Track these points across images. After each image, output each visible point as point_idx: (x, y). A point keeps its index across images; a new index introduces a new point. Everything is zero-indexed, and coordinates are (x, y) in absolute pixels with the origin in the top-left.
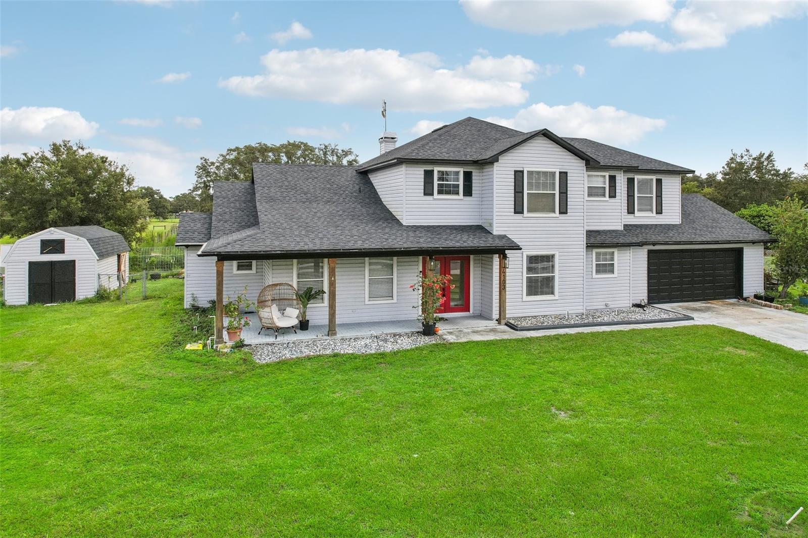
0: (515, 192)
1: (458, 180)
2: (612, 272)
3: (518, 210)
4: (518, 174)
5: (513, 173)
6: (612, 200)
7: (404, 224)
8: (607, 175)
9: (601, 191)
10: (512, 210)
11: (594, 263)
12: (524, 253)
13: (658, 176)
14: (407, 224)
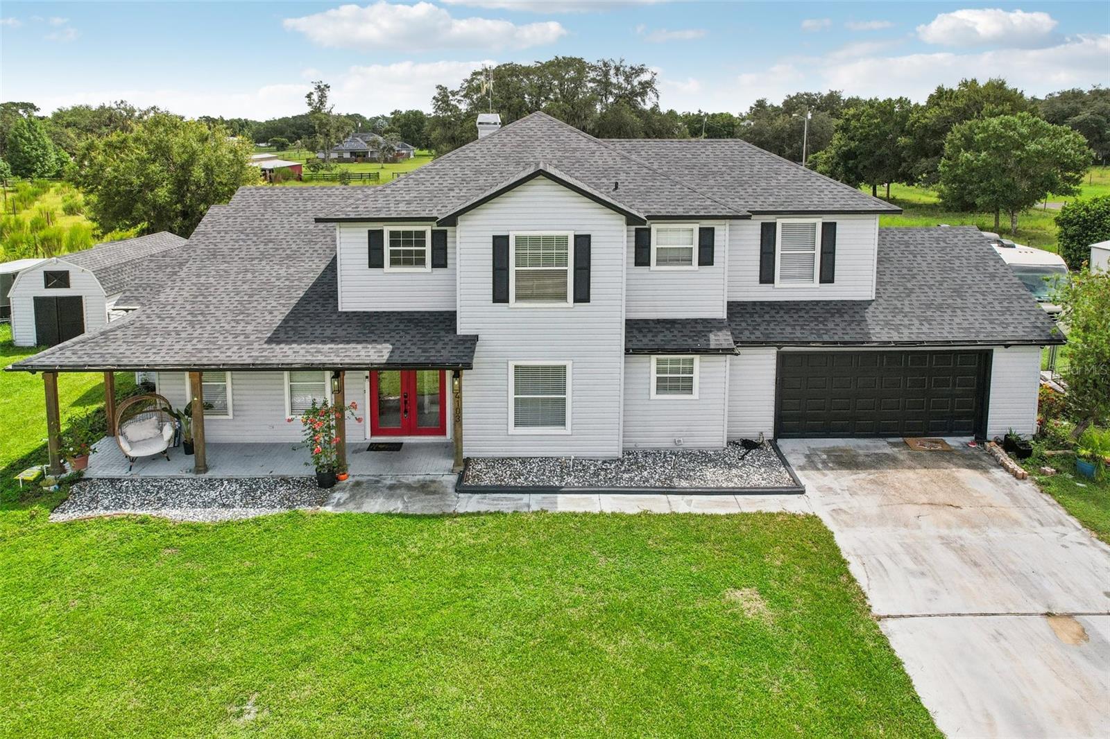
0: (495, 269)
1: (423, 244)
2: (689, 389)
3: (500, 296)
4: (500, 243)
5: (491, 240)
6: (706, 269)
7: (340, 310)
8: (696, 227)
9: (685, 255)
10: (491, 297)
11: (654, 376)
12: (510, 362)
13: (829, 219)
14: (344, 310)
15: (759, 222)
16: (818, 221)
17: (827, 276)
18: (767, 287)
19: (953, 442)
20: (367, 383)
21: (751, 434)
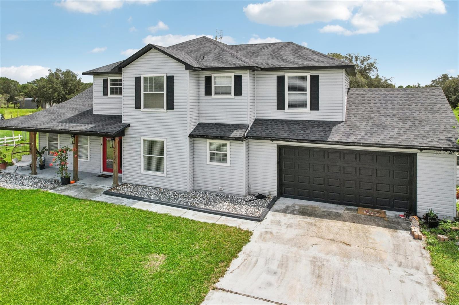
0: (136, 93)
2: (225, 161)
3: (138, 106)
4: (138, 80)
5: (134, 79)
6: (238, 97)
7: (93, 114)
8: (232, 75)
9: (227, 90)
10: (134, 106)
11: (208, 152)
12: (141, 138)
13: (314, 73)
14: (95, 114)
15: (276, 76)
16: (308, 75)
17: (315, 106)
18: (280, 111)
19: (390, 214)
20: (102, 147)
21: (264, 191)
